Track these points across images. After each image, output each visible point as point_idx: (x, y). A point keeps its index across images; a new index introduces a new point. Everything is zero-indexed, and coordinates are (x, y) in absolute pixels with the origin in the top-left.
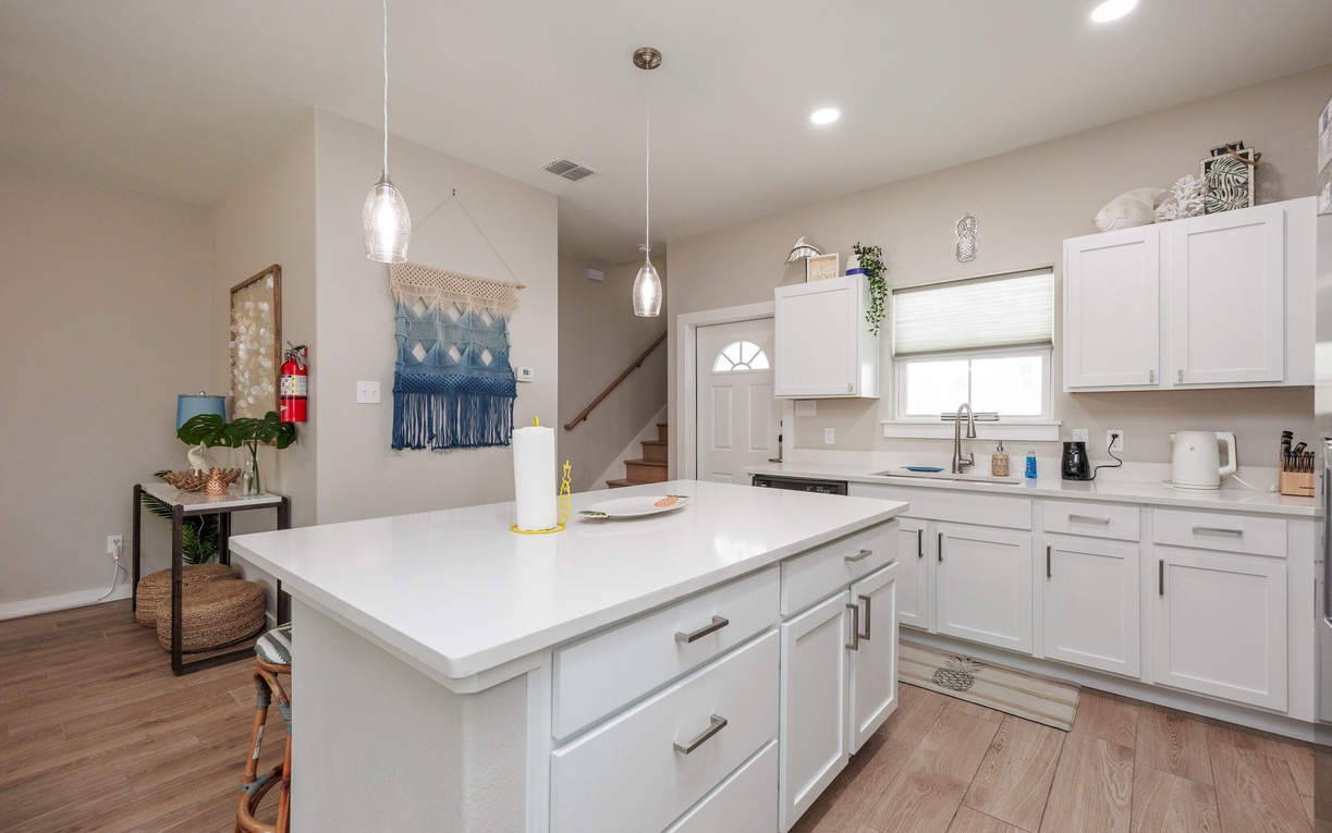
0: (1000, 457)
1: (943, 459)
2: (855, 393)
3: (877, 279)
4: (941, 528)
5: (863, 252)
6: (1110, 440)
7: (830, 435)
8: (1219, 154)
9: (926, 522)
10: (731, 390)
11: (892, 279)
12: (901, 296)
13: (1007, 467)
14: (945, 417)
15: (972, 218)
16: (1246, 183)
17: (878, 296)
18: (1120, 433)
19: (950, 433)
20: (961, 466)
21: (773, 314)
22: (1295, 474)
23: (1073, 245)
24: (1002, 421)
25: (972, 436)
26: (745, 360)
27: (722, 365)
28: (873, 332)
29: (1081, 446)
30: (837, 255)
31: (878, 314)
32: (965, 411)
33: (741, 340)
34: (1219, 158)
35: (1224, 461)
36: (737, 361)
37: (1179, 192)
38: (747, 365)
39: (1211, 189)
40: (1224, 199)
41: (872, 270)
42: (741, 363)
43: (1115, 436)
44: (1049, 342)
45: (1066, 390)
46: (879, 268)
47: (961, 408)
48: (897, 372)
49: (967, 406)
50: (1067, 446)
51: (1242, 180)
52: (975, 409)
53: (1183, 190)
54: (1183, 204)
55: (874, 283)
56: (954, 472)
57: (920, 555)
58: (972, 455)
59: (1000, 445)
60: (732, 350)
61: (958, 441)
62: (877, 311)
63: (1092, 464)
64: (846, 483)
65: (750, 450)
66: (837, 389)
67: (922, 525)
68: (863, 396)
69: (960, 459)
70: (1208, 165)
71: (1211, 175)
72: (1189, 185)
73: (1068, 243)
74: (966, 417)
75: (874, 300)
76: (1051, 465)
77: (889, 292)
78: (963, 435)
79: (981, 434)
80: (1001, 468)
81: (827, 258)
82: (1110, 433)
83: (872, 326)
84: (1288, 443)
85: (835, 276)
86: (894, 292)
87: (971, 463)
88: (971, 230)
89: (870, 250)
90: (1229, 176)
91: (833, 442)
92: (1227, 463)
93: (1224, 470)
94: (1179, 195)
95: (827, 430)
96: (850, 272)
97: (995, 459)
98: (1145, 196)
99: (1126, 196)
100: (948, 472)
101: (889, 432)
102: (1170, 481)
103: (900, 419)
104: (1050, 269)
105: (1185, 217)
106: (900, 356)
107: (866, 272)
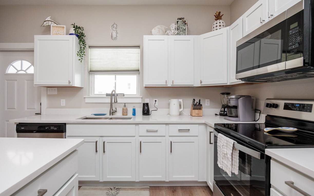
0: (125, 109)
1: (106, 110)
2: (72, 84)
3: (82, 40)
4: (105, 139)
5: (76, 28)
6: (154, 102)
7: (63, 102)
8: (179, 20)
9: (98, 138)
10: (16, 82)
11: (89, 42)
12: (92, 49)
13: (127, 112)
14: (107, 95)
15: (116, 24)
16: (185, 29)
17: (83, 47)
18: (157, 100)
19: (108, 100)
20: (113, 113)
21: (33, 49)
22: (195, 110)
23: (146, 38)
24: (125, 96)
25: (115, 102)
26: (24, 69)
27: (11, 70)
28: (80, 61)
29: (147, 104)
30: (65, 26)
31: (82, 54)
32: (114, 93)
33: (22, 59)
34: (180, 20)
35: (180, 107)
36: (19, 69)
37: (171, 28)
38: (25, 71)
39: (178, 29)
40: (181, 33)
41: (80, 36)
42: (21, 70)
43: (156, 101)
44: (138, 70)
45: (144, 86)
46: (83, 36)
47: (112, 92)
48: (90, 78)
49: (114, 91)
50: (144, 104)
51: (184, 28)
52: (117, 92)
53: (172, 27)
54: (173, 31)
55: (80, 41)
56: (110, 115)
57: (96, 151)
58: (116, 108)
59: (125, 105)
60: (17, 64)
61: (111, 104)
62: (81, 52)
63: (150, 110)
64: (65, 124)
65: (26, 110)
66: (64, 83)
67: (97, 139)
68: (76, 86)
69: (112, 110)
70: (177, 22)
71: (178, 25)
72: (174, 26)
73: (145, 36)
74: (114, 95)
75: (81, 48)
76: (139, 111)
77: (87, 46)
78: (113, 102)
79: (119, 100)
80: (125, 112)
81: (61, 27)
82: (155, 100)
83: (80, 58)
84: (194, 102)
85: (64, 34)
86: (90, 47)
87: (116, 111)
88: (116, 28)
89: (79, 28)
90: (182, 26)
91: (64, 105)
92: (181, 108)
93: (181, 110)
94: (172, 28)
95: (62, 100)
96: (71, 34)
97: (123, 109)
98: (163, 27)
99: (159, 26)
100: (108, 116)
101: (87, 101)
102: (169, 114)
103: (92, 95)
104: (139, 47)
105: (173, 35)
106: (92, 72)
107: (77, 36)
